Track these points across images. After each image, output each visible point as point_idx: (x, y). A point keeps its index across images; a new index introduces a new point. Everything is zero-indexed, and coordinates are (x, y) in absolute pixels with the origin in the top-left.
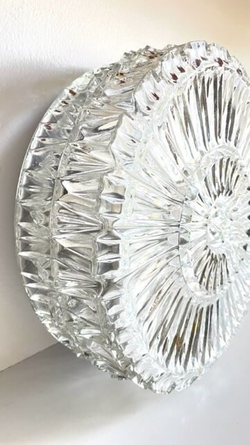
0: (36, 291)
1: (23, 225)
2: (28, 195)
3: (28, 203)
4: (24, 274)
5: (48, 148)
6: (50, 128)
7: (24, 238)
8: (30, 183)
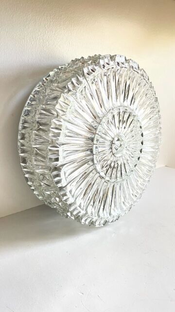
0: (28, 172)
1: (21, 141)
2: (24, 128)
3: (23, 131)
4: (22, 164)
5: (34, 106)
6: (34, 96)
7: (22, 147)
8: (25, 122)
